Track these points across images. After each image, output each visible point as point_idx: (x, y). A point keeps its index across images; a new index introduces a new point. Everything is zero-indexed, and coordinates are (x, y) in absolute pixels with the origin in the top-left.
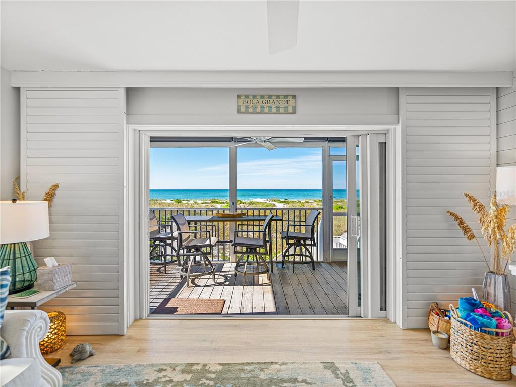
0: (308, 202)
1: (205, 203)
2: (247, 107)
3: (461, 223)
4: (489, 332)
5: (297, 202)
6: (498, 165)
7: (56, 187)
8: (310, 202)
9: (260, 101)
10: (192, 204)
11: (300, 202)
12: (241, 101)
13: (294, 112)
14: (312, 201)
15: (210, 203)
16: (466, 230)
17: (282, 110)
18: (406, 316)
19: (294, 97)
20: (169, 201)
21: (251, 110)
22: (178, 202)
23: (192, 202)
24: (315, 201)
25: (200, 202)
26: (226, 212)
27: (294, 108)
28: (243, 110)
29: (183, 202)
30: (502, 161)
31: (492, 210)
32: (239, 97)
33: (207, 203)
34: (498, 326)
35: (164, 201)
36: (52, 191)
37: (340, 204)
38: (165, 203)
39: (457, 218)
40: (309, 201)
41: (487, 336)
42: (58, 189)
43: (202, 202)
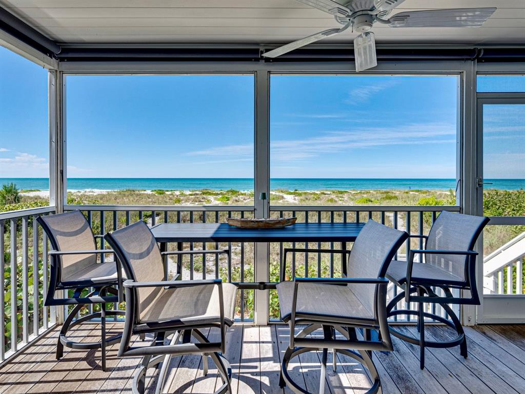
0: (325, 194)
1: (194, 195)
5: (311, 194)
8: (327, 194)
10: (177, 196)
11: (314, 194)
14: (329, 193)
15: (201, 194)
20: (149, 192)
22: (161, 194)
23: (178, 193)
24: (334, 192)
25: (188, 193)
26: (249, 216)
29: (167, 193)
33: (197, 194)
35: (143, 192)
37: (365, 196)
38: (143, 194)
40: (326, 192)
43: (191, 193)
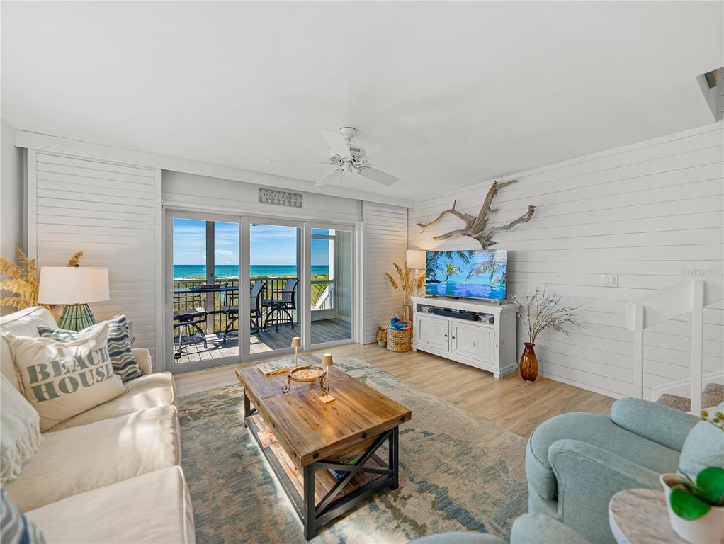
2: (267, 199)
3: (392, 280)
4: (402, 330)
6: (408, 249)
7: (80, 254)
9: (277, 195)
12: (262, 193)
13: (301, 207)
16: (394, 283)
17: (293, 204)
18: (366, 336)
19: (301, 196)
21: (270, 201)
27: (301, 204)
28: (264, 200)
30: (409, 247)
31: (404, 272)
32: (260, 190)
34: (406, 327)
36: (75, 259)
39: (390, 277)
41: (402, 332)
42: (81, 257)
